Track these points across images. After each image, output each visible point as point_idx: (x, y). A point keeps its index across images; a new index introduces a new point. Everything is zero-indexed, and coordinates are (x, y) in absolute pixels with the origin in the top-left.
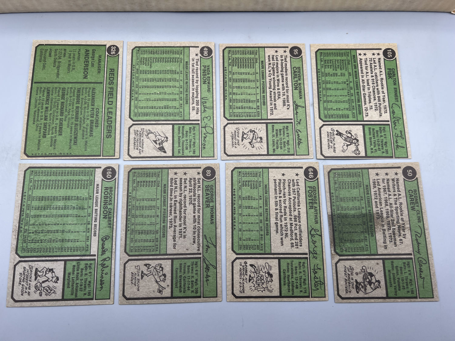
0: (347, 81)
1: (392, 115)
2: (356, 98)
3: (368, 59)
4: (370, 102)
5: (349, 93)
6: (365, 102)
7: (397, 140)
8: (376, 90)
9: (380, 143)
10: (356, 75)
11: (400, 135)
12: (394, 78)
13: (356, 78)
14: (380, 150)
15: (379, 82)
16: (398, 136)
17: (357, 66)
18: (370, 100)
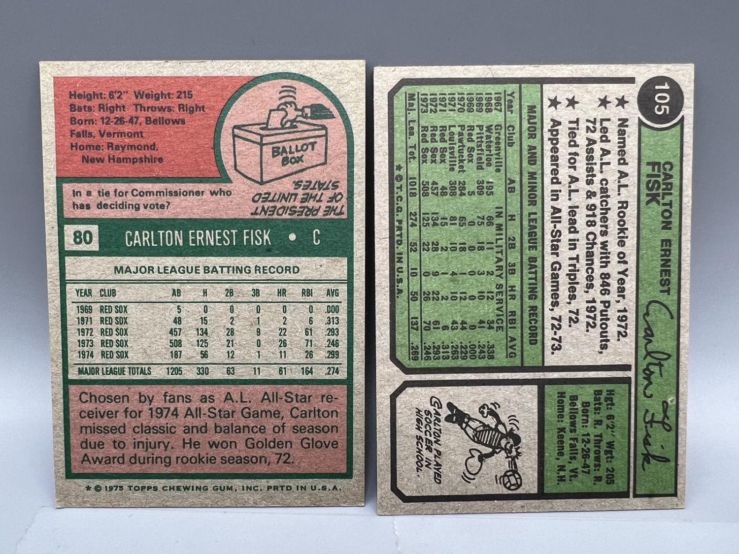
0: (499, 215)
1: (642, 342)
2: (526, 281)
3: (583, 125)
4: (572, 297)
5: (502, 263)
6: (555, 295)
7: (648, 435)
8: (597, 250)
9: (591, 446)
10: (533, 189)
11: (659, 417)
12: (668, 199)
13: (533, 203)
14: (588, 473)
15: (613, 216)
16: (652, 422)
17: (538, 151)
18: (572, 289)
